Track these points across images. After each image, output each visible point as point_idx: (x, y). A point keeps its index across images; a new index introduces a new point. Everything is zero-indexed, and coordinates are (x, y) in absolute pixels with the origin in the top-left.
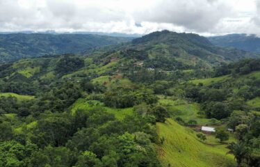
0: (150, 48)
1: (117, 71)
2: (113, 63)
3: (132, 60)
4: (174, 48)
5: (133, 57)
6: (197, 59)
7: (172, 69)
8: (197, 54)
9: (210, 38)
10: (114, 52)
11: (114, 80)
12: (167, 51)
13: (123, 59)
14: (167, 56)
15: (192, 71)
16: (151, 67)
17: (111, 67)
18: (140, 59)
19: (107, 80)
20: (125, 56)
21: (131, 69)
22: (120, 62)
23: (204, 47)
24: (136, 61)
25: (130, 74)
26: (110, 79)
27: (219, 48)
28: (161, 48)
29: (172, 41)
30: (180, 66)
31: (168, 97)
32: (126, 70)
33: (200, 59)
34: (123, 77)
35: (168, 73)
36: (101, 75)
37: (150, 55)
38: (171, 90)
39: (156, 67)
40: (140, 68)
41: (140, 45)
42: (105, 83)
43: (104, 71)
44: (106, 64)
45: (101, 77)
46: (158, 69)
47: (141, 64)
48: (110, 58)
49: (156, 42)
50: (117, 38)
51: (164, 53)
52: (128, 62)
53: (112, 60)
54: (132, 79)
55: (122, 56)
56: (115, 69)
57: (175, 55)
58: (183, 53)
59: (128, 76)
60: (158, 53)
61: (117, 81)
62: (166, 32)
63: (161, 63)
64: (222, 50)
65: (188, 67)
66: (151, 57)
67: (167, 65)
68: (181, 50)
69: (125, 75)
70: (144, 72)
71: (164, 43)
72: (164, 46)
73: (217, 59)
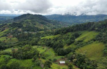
0: (23, 22)
1: (9, 34)
2: (6, 30)
3: (16, 28)
4: (33, 21)
5: (16, 27)
6: (43, 26)
7: (35, 31)
8: (42, 23)
9: (46, 16)
10: (6, 24)
11: (9, 39)
12: (31, 23)
13: (12, 27)
14: (31, 25)
15: (43, 32)
16: (25, 31)
17: (6, 32)
18: (19, 27)
19: (5, 39)
20: (12, 26)
21: (16, 32)
22: (10, 30)
23: (45, 20)
24: (18, 29)
25: (16, 35)
26: (7, 38)
27: (50, 20)
28: (27, 22)
29: (32, 18)
30: (38, 30)
31: (39, 46)
32: (14, 33)
33: (44, 26)
34: (13, 37)
35: (34, 33)
36: (1, 37)
37: (24, 25)
38: (39, 43)
39: (28, 31)
40: (21, 32)
41: (18, 20)
42: (4, 41)
43: (2, 35)
44: (3, 31)
45: (2, 38)
46: (29, 32)
47: (20, 30)
48: (5, 28)
49: (25, 19)
50: (5, 17)
51: (29, 24)
52: (15, 29)
53: (5, 29)
54: (18, 37)
56: (8, 33)
57: (34, 24)
58: (37, 23)
59: (16, 36)
60: (27, 24)
61: (11, 39)
62: (29, 14)
63: (29, 29)
64: (51, 21)
65: (41, 30)
66: (24, 26)
67: (32, 29)
69: (14, 36)
70: (23, 34)
71: (29, 19)
72: (29, 20)
73: (50, 25)
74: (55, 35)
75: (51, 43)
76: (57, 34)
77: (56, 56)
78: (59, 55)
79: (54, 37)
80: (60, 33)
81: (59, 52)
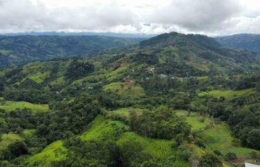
0: (159, 51)
1: (128, 77)
2: (123, 68)
3: (142, 65)
4: (184, 51)
5: (143, 62)
6: (208, 62)
7: (186, 76)
8: (206, 57)
9: (218, 38)
10: (124, 55)
11: (126, 88)
12: (177, 55)
13: (135, 63)
14: (177, 60)
15: (205, 78)
16: (162, 73)
17: (122, 72)
18: (150, 63)
19: (119, 88)
20: (135, 61)
21: (142, 75)
22: (130, 67)
23: (213, 49)
24: (147, 67)
25: (142, 81)
26: (122, 86)
27: (228, 50)
28: (170, 52)
29: (181, 44)
30: (194, 72)
31: (192, 114)
32: (138, 75)
33: (211, 63)
34: (135, 85)
35: (181, 79)
36: (112, 82)
37: (160, 60)
38: (192, 105)
39: (168, 73)
40: (152, 75)
41: (149, 47)
42: (117, 90)
43: (115, 77)
44: (116, 68)
45: (114, 83)
46: (170, 75)
47: (152, 69)
48: (120, 63)
49: (164, 44)
50: (124, 39)
51: (174, 56)
52: (139, 67)
53: (122, 65)
54: (145, 86)
55: (132, 60)
56: (126, 75)
57: (185, 59)
58: (193, 56)
59: (141, 83)
60: (167, 57)
61: (130, 88)
62: (174, 34)
63: (171, 69)
64: (232, 53)
65: (201, 74)
66: (161, 61)
67: (179, 70)
68: (191, 53)
69: (137, 82)
70: (157, 79)
71: (173, 45)
72: (173, 48)
73: (228, 62)
74: (239, 89)
75: (226, 109)
76: (244, 89)
77: (236, 146)
78: (245, 144)
79: (235, 96)
80: (254, 86)
81: (246, 137)
